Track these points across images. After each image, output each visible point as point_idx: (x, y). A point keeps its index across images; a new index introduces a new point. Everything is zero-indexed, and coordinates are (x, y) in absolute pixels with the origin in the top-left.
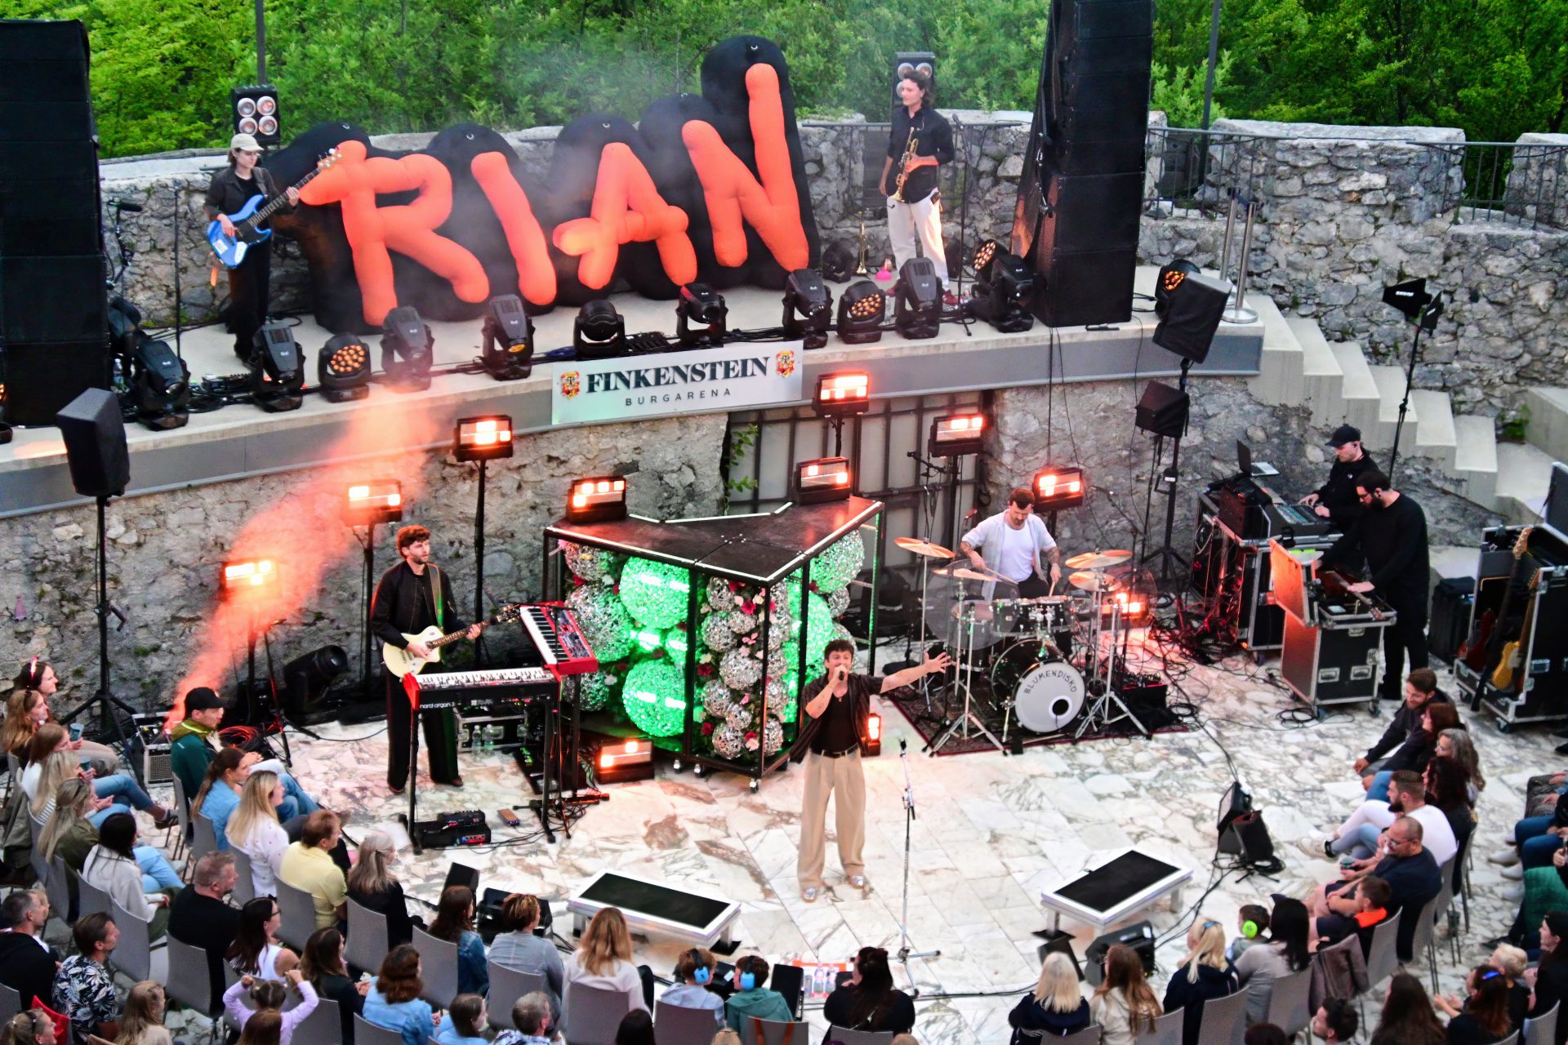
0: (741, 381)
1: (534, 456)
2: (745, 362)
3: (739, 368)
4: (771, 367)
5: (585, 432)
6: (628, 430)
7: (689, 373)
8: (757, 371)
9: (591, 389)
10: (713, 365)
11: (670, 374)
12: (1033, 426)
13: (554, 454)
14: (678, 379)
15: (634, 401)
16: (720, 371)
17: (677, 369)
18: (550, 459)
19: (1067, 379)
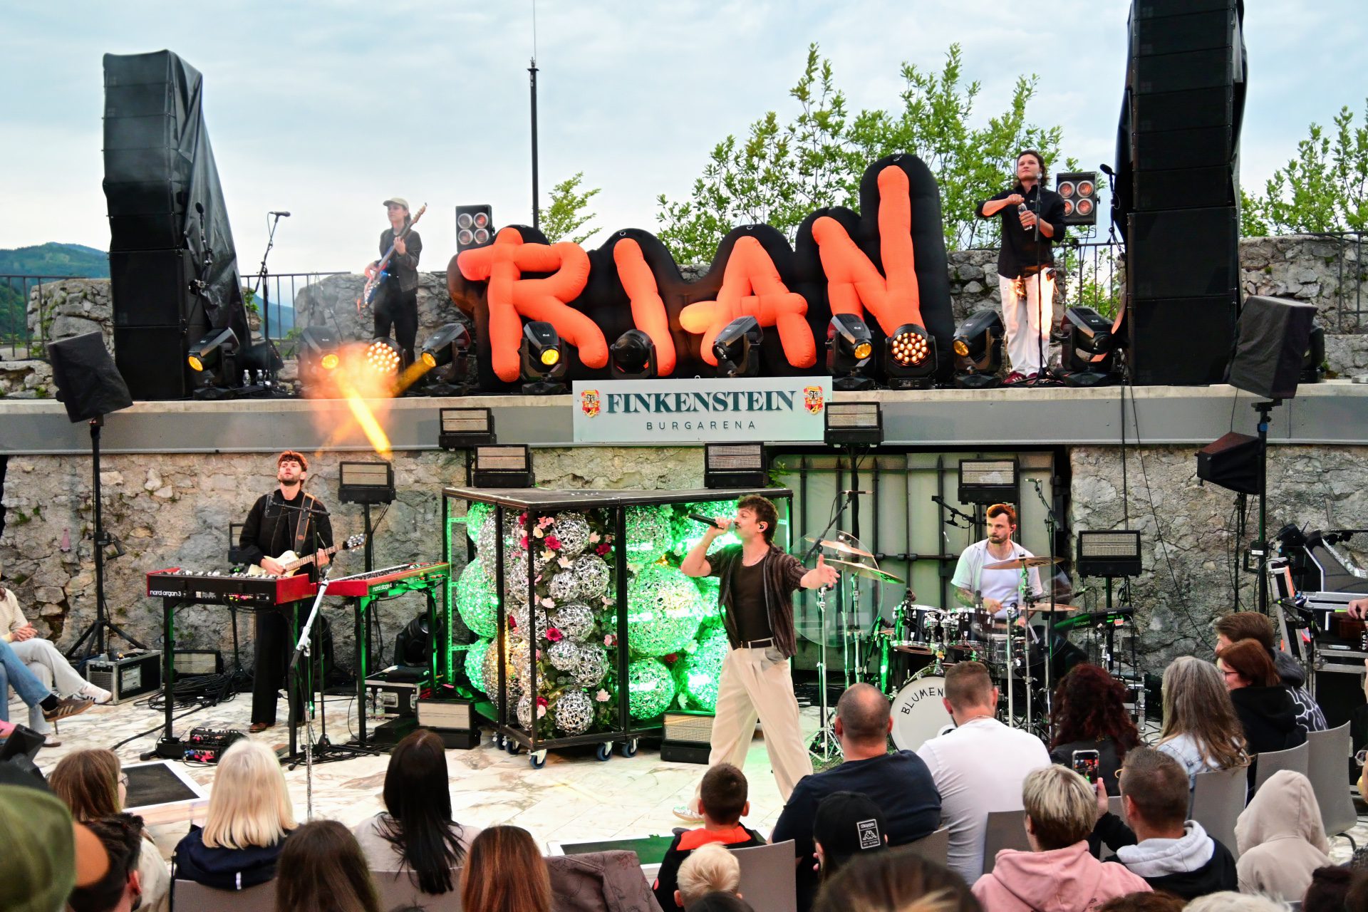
0: (765, 413)
1: (558, 473)
2: (769, 395)
3: (763, 400)
4: (799, 401)
5: (609, 454)
6: (653, 455)
7: (711, 402)
8: (783, 404)
9: (611, 410)
10: (736, 395)
11: (692, 401)
12: (1109, 494)
13: (579, 473)
14: (699, 406)
15: (655, 426)
16: (743, 402)
17: (698, 395)
18: (575, 477)
19: (1144, 441)
